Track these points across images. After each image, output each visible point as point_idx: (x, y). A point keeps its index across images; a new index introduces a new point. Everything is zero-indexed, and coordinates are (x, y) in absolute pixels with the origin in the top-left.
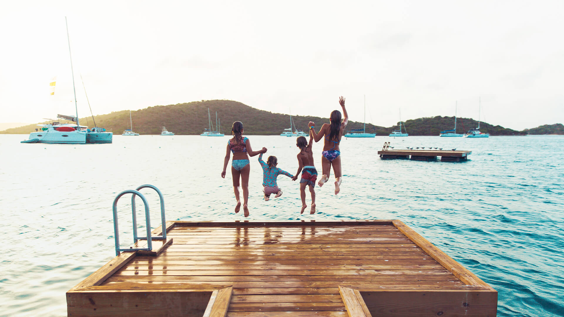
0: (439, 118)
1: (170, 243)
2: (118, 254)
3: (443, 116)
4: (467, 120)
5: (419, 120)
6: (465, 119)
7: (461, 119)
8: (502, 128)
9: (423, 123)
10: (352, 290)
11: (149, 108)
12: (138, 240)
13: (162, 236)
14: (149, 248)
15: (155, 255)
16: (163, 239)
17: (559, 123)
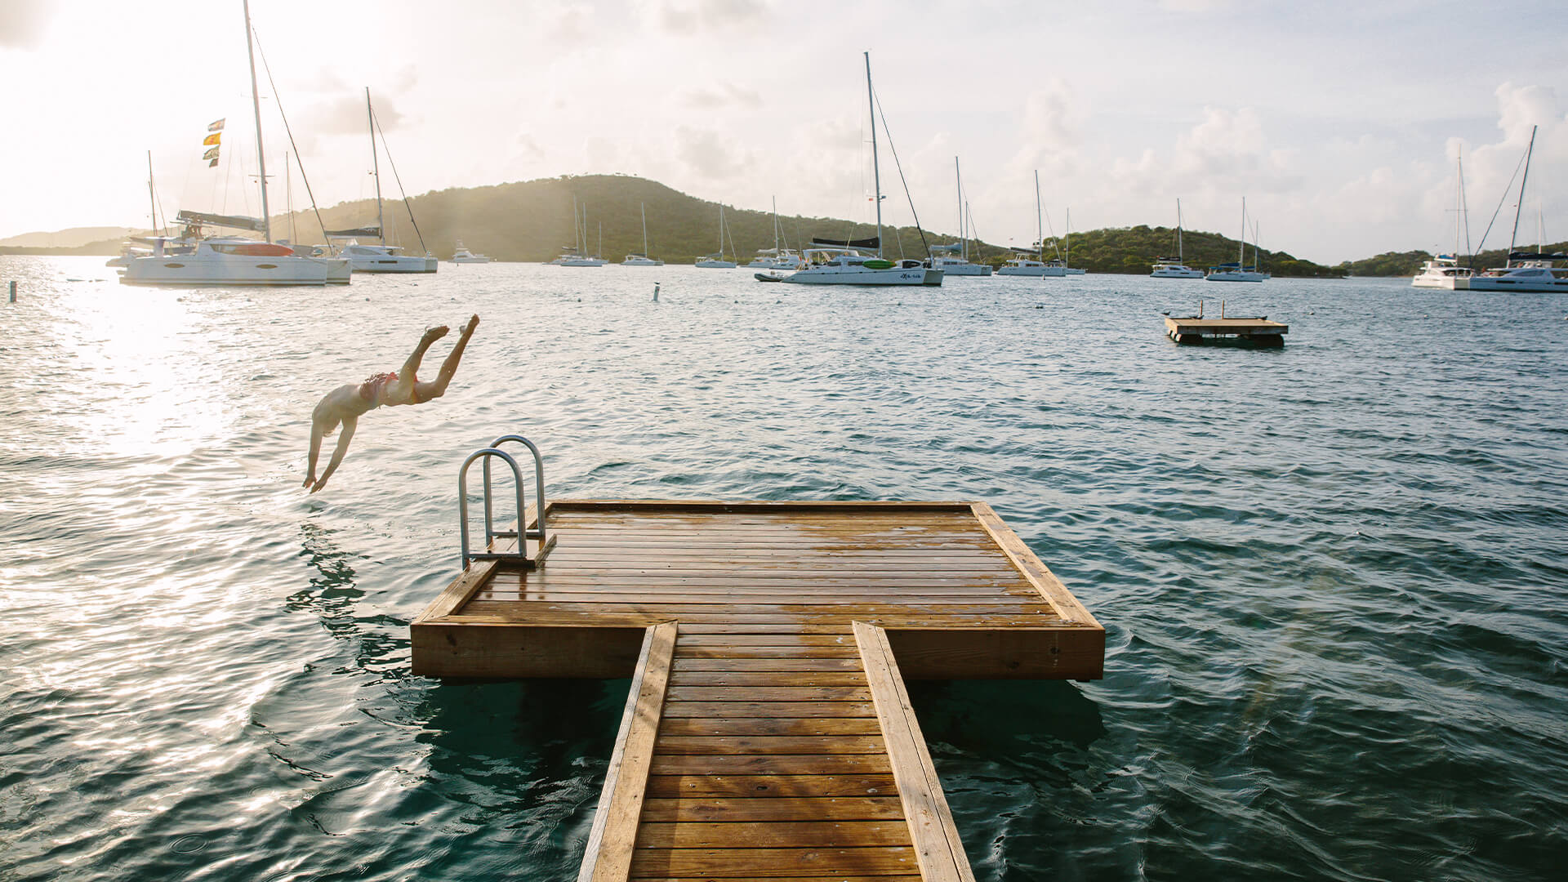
0: (1143, 230)
1: (552, 545)
2: (466, 565)
3: (1152, 226)
4: (1211, 236)
5: (1096, 235)
6: (1204, 235)
7: (1195, 234)
8: (1290, 258)
9: (1106, 243)
10: (873, 627)
11: (432, 193)
12: (494, 537)
13: (537, 531)
14: (521, 554)
15: (531, 566)
16: (540, 537)
17: (1420, 249)
